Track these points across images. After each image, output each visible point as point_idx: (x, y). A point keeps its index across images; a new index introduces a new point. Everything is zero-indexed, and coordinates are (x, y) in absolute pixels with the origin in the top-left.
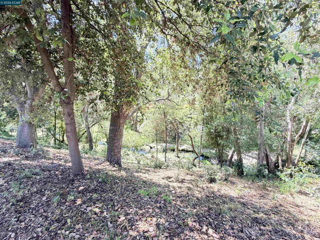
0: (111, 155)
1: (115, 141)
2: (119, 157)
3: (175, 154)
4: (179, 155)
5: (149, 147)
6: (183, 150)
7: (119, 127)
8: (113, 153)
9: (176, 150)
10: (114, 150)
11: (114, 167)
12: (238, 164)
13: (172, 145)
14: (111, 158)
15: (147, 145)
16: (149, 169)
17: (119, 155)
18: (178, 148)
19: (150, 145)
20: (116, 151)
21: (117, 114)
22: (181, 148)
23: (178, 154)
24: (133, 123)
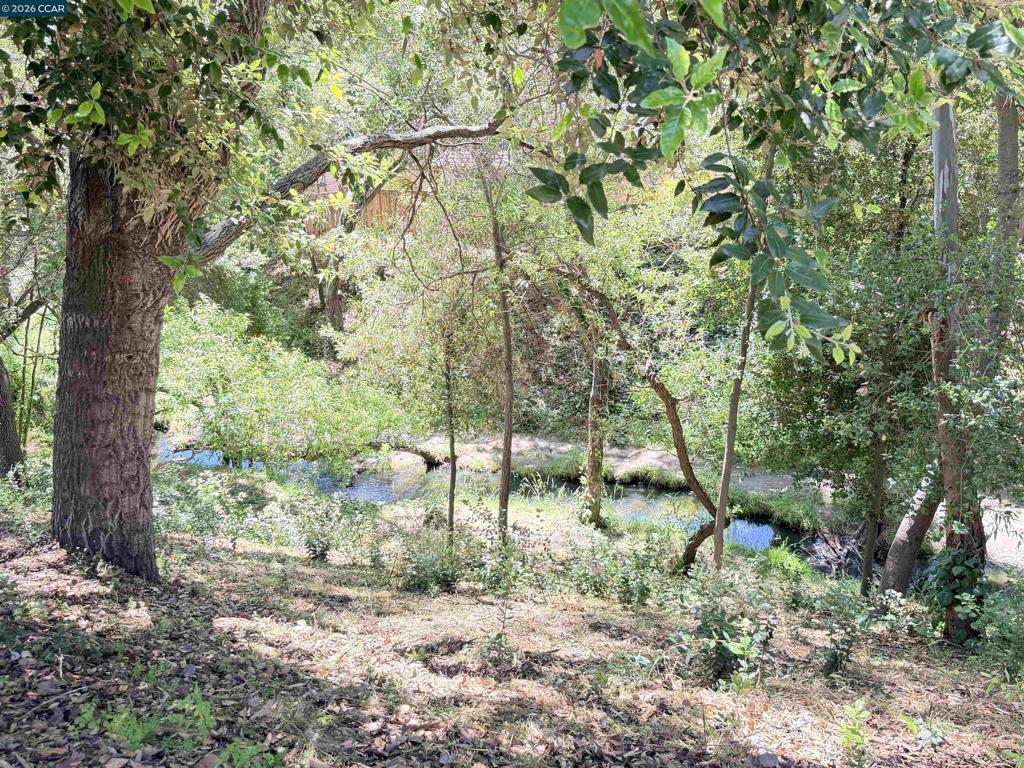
0: (79, 499)
1: (101, 412)
2: (133, 515)
3: (579, 501)
4: (603, 514)
5: (420, 459)
6: (636, 481)
7: (126, 314)
8: (85, 490)
9: (583, 480)
10: (97, 469)
11: (92, 575)
12: (949, 572)
13: (567, 447)
14: (77, 520)
15: (399, 447)
16: (350, 592)
17: (129, 502)
18: (596, 466)
19: (423, 447)
20: (109, 475)
21: (108, 228)
22: (623, 469)
23: (595, 508)
24: (317, 301)
